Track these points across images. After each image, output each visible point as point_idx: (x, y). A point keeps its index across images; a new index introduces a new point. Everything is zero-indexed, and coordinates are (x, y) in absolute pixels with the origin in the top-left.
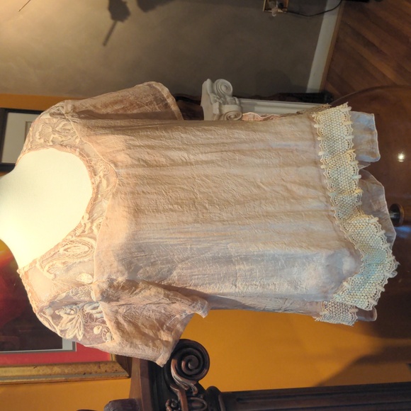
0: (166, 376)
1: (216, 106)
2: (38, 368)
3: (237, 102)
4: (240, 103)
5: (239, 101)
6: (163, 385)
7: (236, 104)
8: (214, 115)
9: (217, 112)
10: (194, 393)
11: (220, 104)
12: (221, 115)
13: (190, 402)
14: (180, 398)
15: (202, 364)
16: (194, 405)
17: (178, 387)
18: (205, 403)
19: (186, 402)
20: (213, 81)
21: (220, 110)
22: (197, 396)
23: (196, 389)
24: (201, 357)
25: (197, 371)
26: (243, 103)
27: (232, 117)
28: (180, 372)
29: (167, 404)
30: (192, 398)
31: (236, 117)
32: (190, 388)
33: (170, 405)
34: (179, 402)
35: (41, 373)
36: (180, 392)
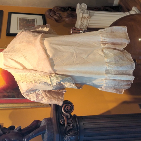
0: (61, 112)
1: (81, 14)
2: (23, 104)
3: (88, 12)
4: (89, 12)
5: (89, 11)
6: (60, 115)
7: (87, 13)
8: (80, 17)
9: (81, 16)
10: (69, 118)
11: (82, 13)
12: (82, 17)
13: (68, 120)
14: (65, 119)
15: (72, 108)
16: (69, 121)
17: (64, 115)
18: (72, 120)
19: (66, 120)
20: (80, 4)
21: (82, 16)
22: (70, 118)
23: (69, 116)
24: (71, 106)
25: (70, 110)
26: (90, 12)
27: (86, 18)
28: (65, 111)
29: (61, 121)
30: (68, 119)
31: (88, 18)
32: (68, 116)
33: (62, 121)
34: (64, 120)
35: (24, 105)
36: (65, 117)
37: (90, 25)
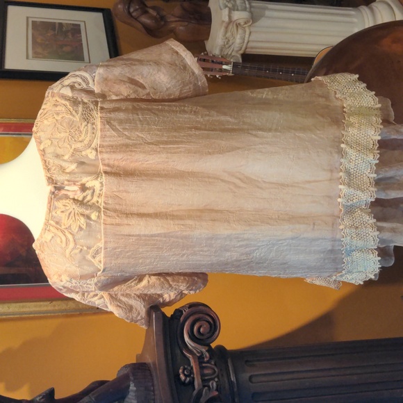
0: (180, 342)
1: (226, 12)
2: (54, 303)
3: (248, 6)
4: (251, 7)
5: (250, 4)
6: (178, 352)
7: (245, 9)
8: (223, 22)
9: (227, 19)
10: (206, 360)
11: (231, 10)
12: (230, 21)
13: (202, 368)
14: (193, 364)
15: (213, 329)
16: (206, 372)
17: (190, 352)
18: (216, 370)
19: (198, 367)
21: (230, 17)
22: (208, 362)
23: (208, 355)
24: (210, 320)
25: (209, 335)
26: (253, 7)
27: (242, 23)
28: (192, 337)
29: (181, 371)
30: (204, 365)
31: (246, 23)
32: (202, 352)
33: (183, 372)
34: (192, 368)
35: (56, 308)
36: (194, 358)
37: (251, 44)
